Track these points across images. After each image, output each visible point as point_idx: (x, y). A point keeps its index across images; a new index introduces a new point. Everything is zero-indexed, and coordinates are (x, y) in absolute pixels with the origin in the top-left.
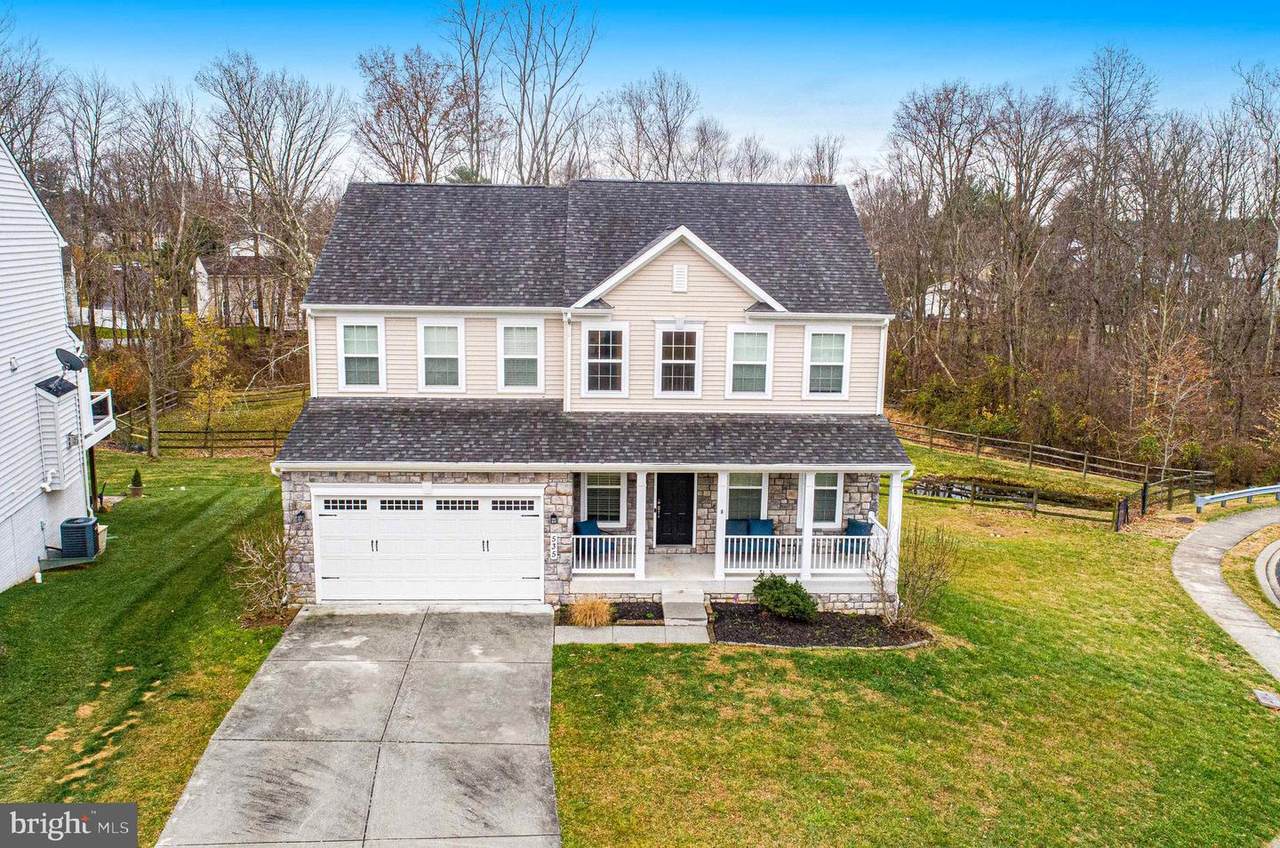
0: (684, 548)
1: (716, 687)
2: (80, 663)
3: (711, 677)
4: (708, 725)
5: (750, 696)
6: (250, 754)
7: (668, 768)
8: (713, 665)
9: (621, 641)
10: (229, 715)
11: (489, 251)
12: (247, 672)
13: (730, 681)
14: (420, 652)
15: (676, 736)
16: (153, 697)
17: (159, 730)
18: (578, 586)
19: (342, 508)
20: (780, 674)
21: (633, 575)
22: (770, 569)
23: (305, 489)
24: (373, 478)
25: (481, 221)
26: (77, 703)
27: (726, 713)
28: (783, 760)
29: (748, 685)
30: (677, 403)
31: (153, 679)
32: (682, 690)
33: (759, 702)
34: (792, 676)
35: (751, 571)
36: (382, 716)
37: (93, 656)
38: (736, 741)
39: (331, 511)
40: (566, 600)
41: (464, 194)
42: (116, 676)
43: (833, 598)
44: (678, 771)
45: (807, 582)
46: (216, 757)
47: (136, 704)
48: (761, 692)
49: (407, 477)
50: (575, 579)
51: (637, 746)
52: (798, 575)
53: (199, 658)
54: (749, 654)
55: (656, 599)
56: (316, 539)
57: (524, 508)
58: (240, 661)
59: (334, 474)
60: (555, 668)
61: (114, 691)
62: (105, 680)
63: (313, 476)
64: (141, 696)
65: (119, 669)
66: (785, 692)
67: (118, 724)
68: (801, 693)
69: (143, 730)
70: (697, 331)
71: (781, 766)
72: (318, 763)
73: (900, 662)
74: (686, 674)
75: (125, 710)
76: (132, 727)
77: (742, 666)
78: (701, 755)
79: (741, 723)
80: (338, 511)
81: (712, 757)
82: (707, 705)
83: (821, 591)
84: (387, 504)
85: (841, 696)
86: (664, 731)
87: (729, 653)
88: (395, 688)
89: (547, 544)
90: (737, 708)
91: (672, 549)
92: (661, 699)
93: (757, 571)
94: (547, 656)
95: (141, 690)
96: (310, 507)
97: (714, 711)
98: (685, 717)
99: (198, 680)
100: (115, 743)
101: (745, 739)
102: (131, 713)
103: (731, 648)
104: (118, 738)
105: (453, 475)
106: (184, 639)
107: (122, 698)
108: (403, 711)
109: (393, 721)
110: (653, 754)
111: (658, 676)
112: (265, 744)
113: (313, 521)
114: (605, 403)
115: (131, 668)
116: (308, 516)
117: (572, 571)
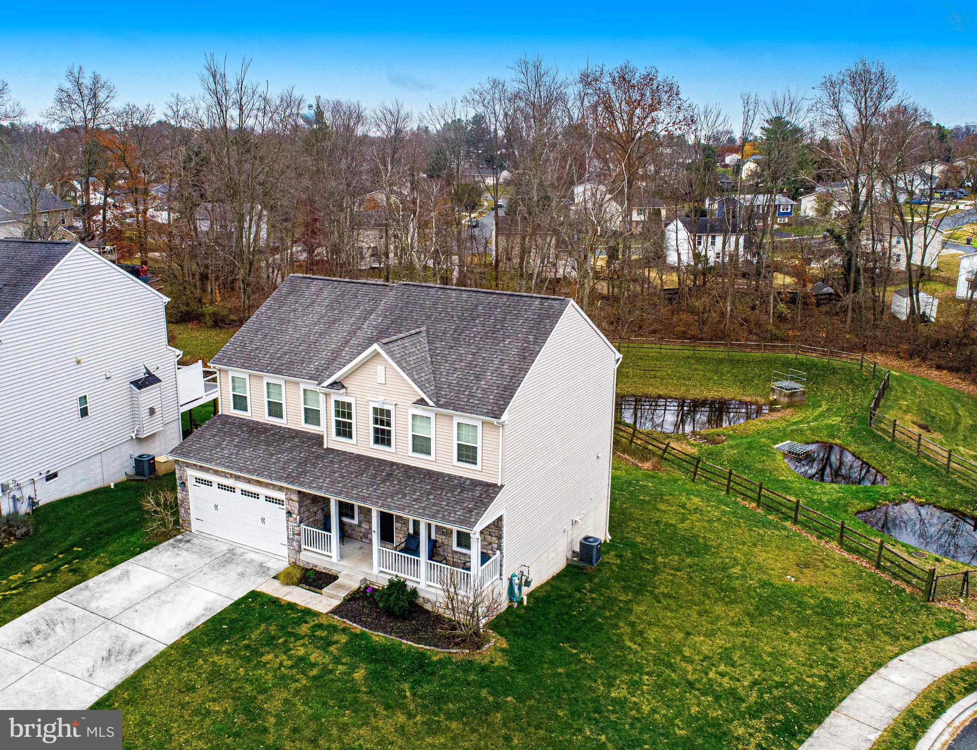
2: (65, 541)
6: (57, 609)
8: (303, 628)
9: (286, 598)
10: (76, 587)
12: (112, 565)
14: (192, 575)
17: (45, 586)
18: (304, 556)
19: (202, 483)
21: (331, 557)
22: (404, 574)
23: (185, 470)
26: (39, 563)
30: (382, 452)
32: (266, 637)
33: (291, 657)
35: (390, 571)
36: (127, 607)
37: (73, 539)
39: (198, 484)
40: (298, 563)
45: (423, 590)
46: (47, 606)
47: (55, 570)
50: (303, 552)
52: (416, 583)
56: (190, 497)
57: (279, 503)
59: (195, 465)
60: (233, 604)
63: (188, 465)
67: (38, 578)
70: (391, 410)
72: (73, 622)
76: (40, 581)
82: (264, 650)
83: (430, 597)
84: (220, 486)
89: (288, 528)
93: (393, 572)
94: (240, 596)
96: (187, 480)
97: (263, 654)
100: (25, 587)
102: (49, 574)
103: (332, 619)
104: (29, 585)
105: (244, 478)
107: (57, 564)
108: (138, 607)
109: (128, 611)
111: (268, 625)
112: (69, 606)
113: (189, 488)
114: (345, 445)
115: (80, 549)
116: (187, 485)
117: (303, 546)
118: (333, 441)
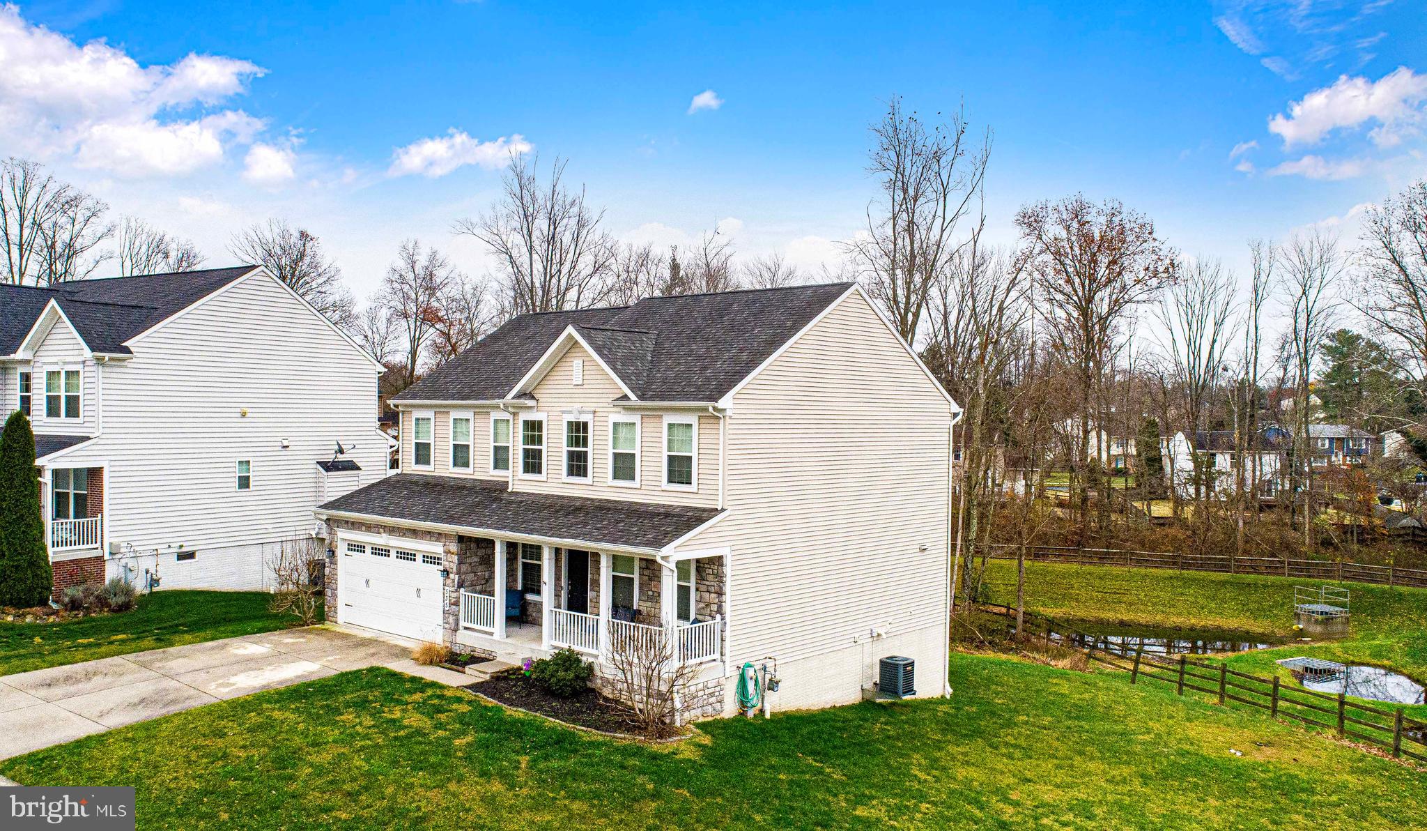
19: (354, 551)
21: (491, 634)
23: (335, 533)
30: (577, 487)
39: (350, 553)
45: (601, 665)
49: (377, 529)
50: (461, 631)
52: (596, 657)
56: (340, 572)
57: (435, 563)
60: (338, 674)
63: (339, 524)
70: (589, 421)
84: (374, 550)
88: (241, 661)
89: (444, 596)
96: (337, 547)
105: (399, 530)
113: (339, 558)
114: (532, 485)
116: (336, 554)
117: (462, 624)
118: (519, 481)
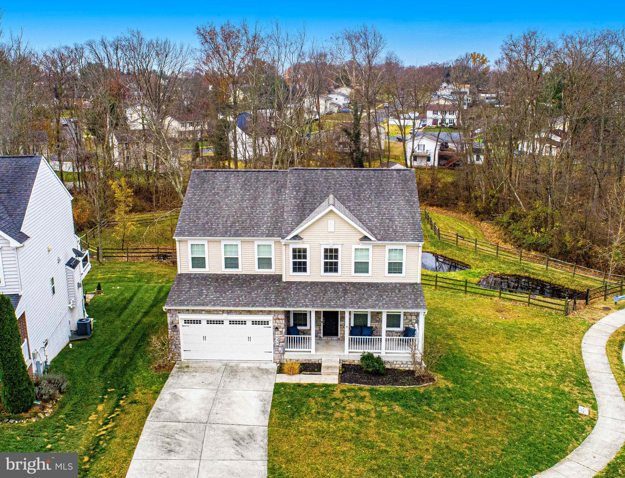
0: (335, 338)
1: (336, 404)
2: (94, 387)
3: (335, 399)
4: (329, 420)
5: (348, 408)
6: (160, 427)
7: (309, 437)
8: (337, 394)
9: (302, 382)
10: (151, 411)
11: (252, 208)
12: (157, 393)
13: (342, 401)
14: (222, 385)
15: (315, 424)
16: (124, 403)
17: (128, 416)
18: (287, 356)
19: (191, 323)
20: (362, 399)
21: (310, 352)
22: (368, 350)
23: (176, 316)
24: (204, 312)
25: (249, 190)
26: (97, 404)
27: (337, 415)
28: (354, 435)
29: (349, 403)
30: (331, 277)
31: (123, 395)
32: (322, 405)
33: (351, 411)
34: (367, 399)
35: (360, 351)
36: (207, 413)
37: (99, 385)
38: (338, 427)
39: (187, 324)
40: (282, 362)
41: (242, 176)
42: (108, 393)
43: (395, 363)
44: (315, 438)
45: (383, 356)
46: (149, 428)
47: (118, 406)
48: (352, 406)
49: (217, 312)
50: (286, 353)
51: (300, 428)
52: (380, 353)
53: (138, 386)
54: (353, 389)
55: (320, 362)
56: (181, 335)
57: (265, 324)
58: (154, 388)
59: (188, 310)
60: (274, 393)
61: (109, 399)
62: (105, 395)
63: (180, 311)
64: (119, 402)
65: (109, 390)
66: (363, 406)
67: (113, 414)
68: (369, 407)
69: (122, 416)
70: (339, 247)
71: (352, 437)
72: (184, 431)
73: (415, 393)
74: (325, 397)
75: (114, 408)
76: (118, 415)
77: (348, 394)
78: (324, 432)
79: (342, 419)
80: (190, 324)
81: (327, 433)
82: (330, 411)
83: (389, 360)
84: (209, 322)
85: (385, 409)
86: (312, 422)
87: (345, 388)
88: (212, 401)
89: (274, 339)
90: (342, 413)
91: (329, 338)
92: (313, 408)
93: (362, 351)
94: (272, 388)
95: (119, 400)
96: (178, 323)
97: (332, 414)
98: (320, 417)
99: (138, 396)
100: (113, 421)
101: (341, 426)
102: (117, 409)
103: (346, 386)
104: (114, 419)
105: (236, 311)
106: (131, 376)
107: (112, 402)
108: (215, 411)
109: (211, 415)
110: (305, 431)
111: (314, 398)
112: (165, 423)
113: (180, 329)
114: (300, 277)
115: (113, 390)
116: (178, 327)
117: (286, 350)
118: (290, 276)
